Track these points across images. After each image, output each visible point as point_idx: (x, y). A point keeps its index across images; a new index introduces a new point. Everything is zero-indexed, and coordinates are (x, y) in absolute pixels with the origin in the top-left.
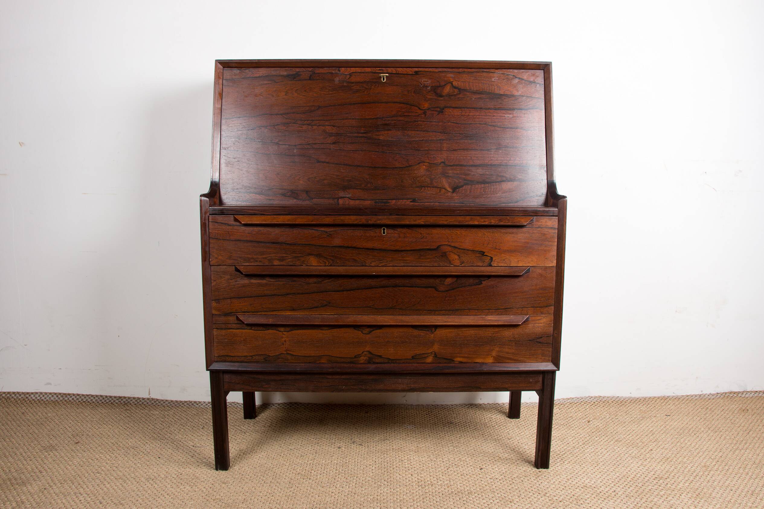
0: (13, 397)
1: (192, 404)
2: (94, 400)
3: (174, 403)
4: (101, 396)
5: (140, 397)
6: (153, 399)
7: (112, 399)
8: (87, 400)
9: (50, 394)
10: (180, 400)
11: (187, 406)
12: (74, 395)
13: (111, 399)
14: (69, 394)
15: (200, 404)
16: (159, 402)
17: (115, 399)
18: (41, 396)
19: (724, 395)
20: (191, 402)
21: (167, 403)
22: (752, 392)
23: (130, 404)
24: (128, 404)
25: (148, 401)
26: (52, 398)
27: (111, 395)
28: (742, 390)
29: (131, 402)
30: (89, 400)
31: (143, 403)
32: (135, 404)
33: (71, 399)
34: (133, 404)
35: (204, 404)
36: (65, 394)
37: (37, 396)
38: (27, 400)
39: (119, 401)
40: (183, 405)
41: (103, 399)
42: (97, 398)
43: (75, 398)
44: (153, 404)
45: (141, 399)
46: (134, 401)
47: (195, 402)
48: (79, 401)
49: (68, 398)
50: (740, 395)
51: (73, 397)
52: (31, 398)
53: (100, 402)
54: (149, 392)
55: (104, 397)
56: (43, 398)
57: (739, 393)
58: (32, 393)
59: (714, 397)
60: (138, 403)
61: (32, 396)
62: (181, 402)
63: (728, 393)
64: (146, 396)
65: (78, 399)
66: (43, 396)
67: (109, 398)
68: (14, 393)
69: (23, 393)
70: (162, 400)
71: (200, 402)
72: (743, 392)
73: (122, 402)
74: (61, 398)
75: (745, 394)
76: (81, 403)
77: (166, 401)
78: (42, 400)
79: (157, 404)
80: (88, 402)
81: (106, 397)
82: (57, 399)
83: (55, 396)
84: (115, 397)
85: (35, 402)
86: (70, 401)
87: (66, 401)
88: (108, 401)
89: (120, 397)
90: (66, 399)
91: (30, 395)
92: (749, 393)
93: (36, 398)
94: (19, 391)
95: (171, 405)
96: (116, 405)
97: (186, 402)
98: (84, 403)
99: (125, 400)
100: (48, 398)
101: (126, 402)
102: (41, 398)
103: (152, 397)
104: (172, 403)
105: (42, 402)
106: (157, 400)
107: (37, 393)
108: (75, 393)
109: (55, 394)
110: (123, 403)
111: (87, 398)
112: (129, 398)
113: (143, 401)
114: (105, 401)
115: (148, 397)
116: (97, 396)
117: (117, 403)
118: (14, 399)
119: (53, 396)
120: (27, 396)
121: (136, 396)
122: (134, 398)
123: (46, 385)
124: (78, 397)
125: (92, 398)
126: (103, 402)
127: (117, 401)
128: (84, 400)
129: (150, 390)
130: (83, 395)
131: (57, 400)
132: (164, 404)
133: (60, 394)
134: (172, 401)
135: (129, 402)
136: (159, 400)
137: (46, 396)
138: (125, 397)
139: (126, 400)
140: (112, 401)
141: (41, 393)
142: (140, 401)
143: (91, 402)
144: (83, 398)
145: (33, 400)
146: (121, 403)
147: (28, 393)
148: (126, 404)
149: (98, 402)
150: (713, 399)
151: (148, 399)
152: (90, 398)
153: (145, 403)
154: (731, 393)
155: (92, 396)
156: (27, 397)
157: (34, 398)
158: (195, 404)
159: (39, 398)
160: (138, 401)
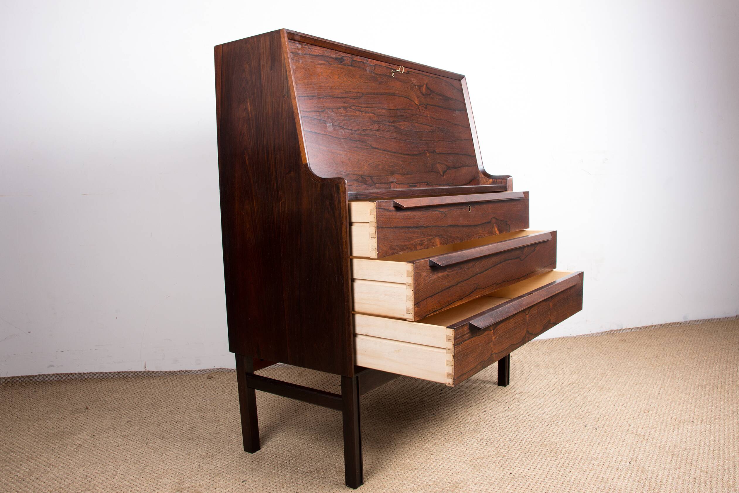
0: (17, 381)
1: (184, 373)
2: (95, 377)
3: (168, 373)
4: (101, 373)
5: (136, 370)
6: (149, 372)
7: (112, 375)
8: (88, 377)
9: (53, 375)
10: (173, 370)
11: (180, 374)
12: (75, 374)
13: (110, 375)
14: (71, 374)
15: (191, 373)
16: (155, 374)
17: (114, 375)
18: (45, 377)
19: (607, 333)
20: (183, 371)
21: (162, 373)
22: (627, 329)
23: (129, 377)
24: (127, 377)
25: (145, 374)
26: (55, 379)
27: (110, 371)
28: (620, 328)
29: (130, 376)
30: (91, 377)
31: (140, 375)
32: (134, 377)
33: (73, 378)
34: (131, 377)
35: (195, 372)
36: (67, 374)
37: (41, 377)
38: (31, 382)
39: (119, 376)
40: (176, 374)
41: (104, 375)
42: (97, 375)
43: (77, 377)
44: (149, 375)
45: (138, 373)
46: (132, 374)
47: (187, 371)
48: (81, 379)
49: (71, 377)
50: (618, 332)
51: (75, 376)
52: (36, 380)
53: (101, 378)
54: (145, 365)
55: (104, 373)
56: (47, 379)
57: (617, 330)
58: (36, 376)
59: (600, 335)
60: (136, 376)
61: (36, 378)
62: (174, 372)
63: (610, 331)
64: (142, 369)
65: (80, 377)
66: (47, 377)
67: (108, 374)
68: (18, 377)
69: (27, 376)
70: (158, 372)
71: (191, 371)
72: (621, 329)
73: (121, 376)
74: (64, 378)
75: (622, 331)
76: (84, 380)
77: (161, 372)
78: (46, 381)
79: (153, 375)
80: (90, 379)
81: (106, 373)
82: (60, 378)
83: (58, 377)
84: (114, 373)
85: (39, 383)
86: (73, 379)
87: (69, 379)
88: (108, 377)
89: (119, 373)
90: (69, 378)
91: (34, 378)
92: (625, 330)
93: (40, 379)
94: (23, 375)
95: (166, 375)
96: (116, 379)
97: (178, 371)
98: (86, 380)
99: (123, 374)
100: (51, 379)
101: (125, 376)
102: (45, 379)
103: (147, 370)
104: (166, 374)
105: (47, 382)
106: (153, 372)
107: (40, 375)
108: (76, 372)
109: (58, 374)
110: (123, 377)
111: (88, 375)
112: (127, 372)
113: (140, 374)
114: (106, 377)
115: (145, 370)
116: (97, 373)
117: (117, 378)
118: (19, 382)
119: (56, 377)
120: (32, 378)
121: (133, 370)
122: (132, 372)
123: (48, 367)
124: (80, 375)
125: (93, 375)
126: (103, 378)
127: (116, 376)
128: (86, 378)
129: (146, 364)
130: (84, 374)
131: (60, 380)
132: (159, 375)
133: (63, 374)
134: (166, 372)
135: (127, 376)
136: (154, 371)
137: (49, 377)
138: (123, 372)
139: (125, 374)
140: (112, 376)
141: (45, 375)
142: (138, 374)
143: (93, 378)
144: (84, 375)
145: (38, 381)
146: (121, 378)
147: (31, 376)
148: (125, 377)
149: (99, 378)
150: (600, 336)
151: (145, 372)
152: (91, 375)
153: (142, 375)
154: (612, 331)
155: (93, 373)
156: (31, 380)
157: (38, 380)
158: (187, 373)
159: (42, 379)
160: (136, 374)
